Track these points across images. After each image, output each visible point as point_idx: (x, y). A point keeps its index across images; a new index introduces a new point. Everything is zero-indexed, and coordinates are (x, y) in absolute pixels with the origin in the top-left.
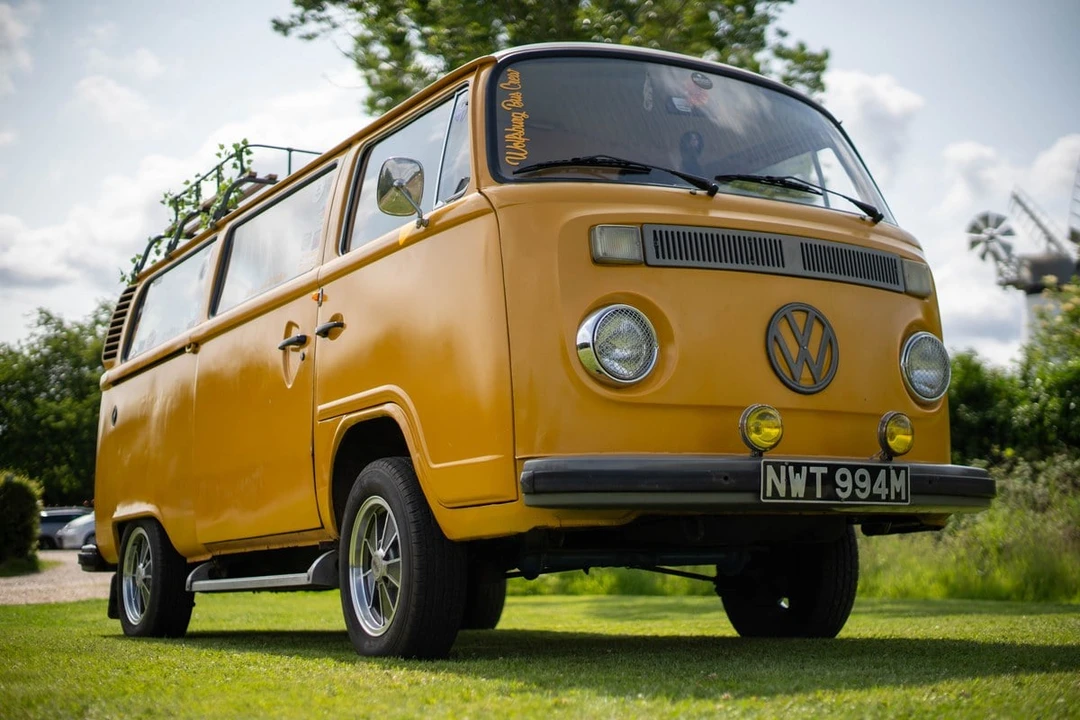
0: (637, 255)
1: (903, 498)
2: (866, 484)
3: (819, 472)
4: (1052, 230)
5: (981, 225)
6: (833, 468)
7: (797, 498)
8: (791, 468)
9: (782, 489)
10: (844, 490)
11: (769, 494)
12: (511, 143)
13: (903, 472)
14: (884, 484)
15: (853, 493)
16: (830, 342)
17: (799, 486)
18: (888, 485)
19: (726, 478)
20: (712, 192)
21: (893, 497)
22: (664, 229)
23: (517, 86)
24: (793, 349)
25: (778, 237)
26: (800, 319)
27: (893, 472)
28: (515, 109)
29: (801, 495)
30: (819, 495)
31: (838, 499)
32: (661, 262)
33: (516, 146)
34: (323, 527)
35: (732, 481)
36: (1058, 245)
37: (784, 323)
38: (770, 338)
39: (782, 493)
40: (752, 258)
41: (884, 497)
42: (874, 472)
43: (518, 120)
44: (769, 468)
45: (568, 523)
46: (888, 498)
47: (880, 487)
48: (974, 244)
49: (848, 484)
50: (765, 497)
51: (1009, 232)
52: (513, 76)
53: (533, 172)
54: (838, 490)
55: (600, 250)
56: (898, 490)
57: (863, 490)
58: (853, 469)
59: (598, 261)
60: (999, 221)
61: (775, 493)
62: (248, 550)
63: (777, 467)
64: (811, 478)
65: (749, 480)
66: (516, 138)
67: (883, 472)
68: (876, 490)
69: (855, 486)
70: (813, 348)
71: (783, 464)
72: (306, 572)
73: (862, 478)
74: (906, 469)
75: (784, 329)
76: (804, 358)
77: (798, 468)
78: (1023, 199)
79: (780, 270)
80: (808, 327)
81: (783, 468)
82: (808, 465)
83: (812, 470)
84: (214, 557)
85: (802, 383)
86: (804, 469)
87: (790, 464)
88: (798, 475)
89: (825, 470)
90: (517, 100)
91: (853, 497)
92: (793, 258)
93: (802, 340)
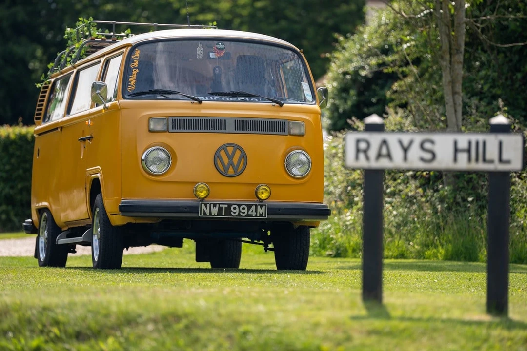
0: (164, 128)
1: (264, 215)
2: (246, 211)
3: (224, 206)
6: (230, 205)
7: (214, 215)
8: (212, 205)
9: (208, 212)
10: (235, 213)
11: (202, 214)
12: (130, 82)
13: (264, 207)
14: (254, 211)
15: (239, 213)
16: (244, 156)
17: (215, 211)
18: (256, 211)
19: (186, 208)
20: (200, 102)
21: (258, 215)
22: (176, 118)
23: (137, 57)
24: (226, 161)
25: (224, 119)
26: (230, 150)
27: (259, 207)
28: (135, 68)
29: (216, 214)
30: (223, 214)
31: (232, 216)
32: (174, 130)
33: (132, 84)
34: (89, 218)
35: (188, 209)
37: (223, 151)
38: (217, 156)
39: (208, 214)
40: (212, 127)
41: (254, 215)
42: (249, 207)
43: (135, 72)
44: (203, 205)
45: (138, 222)
46: (256, 215)
47: (252, 211)
49: (237, 211)
50: (201, 215)
52: (137, 53)
53: (136, 94)
54: (232, 213)
55: (152, 127)
56: (261, 213)
57: (244, 213)
58: (239, 205)
59: (151, 131)
61: (205, 213)
62: (77, 226)
63: (206, 205)
64: (220, 209)
65: (195, 209)
66: (132, 80)
67: (253, 207)
68: (250, 213)
69: (240, 211)
70: (235, 160)
71: (208, 203)
72: (82, 236)
73: (244, 209)
74: (266, 205)
75: (222, 153)
76: (231, 164)
77: (215, 205)
79: (224, 131)
80: (234, 153)
81: (208, 205)
82: (219, 204)
83: (221, 206)
84: (69, 229)
85: (229, 173)
86: (218, 205)
87: (211, 204)
88: (215, 207)
89: (227, 206)
90: (136, 64)
91: (239, 215)
92: (230, 126)
93: (230, 157)
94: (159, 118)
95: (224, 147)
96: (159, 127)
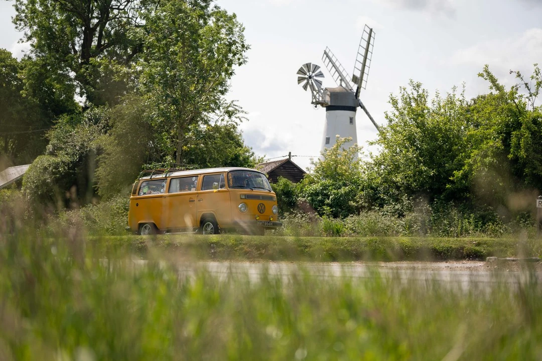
4: (344, 74)
5: (305, 70)
15: (266, 225)
22: (248, 195)
25: (260, 195)
29: (261, 225)
32: (247, 199)
33: (231, 184)
34: (198, 226)
36: (347, 84)
38: (258, 207)
40: (256, 198)
43: (231, 180)
44: (258, 222)
48: (300, 80)
51: (321, 75)
52: (230, 174)
53: (233, 187)
55: (241, 197)
56: (271, 225)
59: (241, 199)
60: (316, 67)
66: (231, 182)
72: (195, 231)
74: (272, 222)
75: (260, 206)
76: (262, 209)
78: (330, 55)
84: (168, 229)
88: (261, 222)
89: (264, 222)
90: (231, 177)
92: (261, 198)
93: (262, 207)
94: (243, 194)
95: (260, 204)
96: (243, 197)
